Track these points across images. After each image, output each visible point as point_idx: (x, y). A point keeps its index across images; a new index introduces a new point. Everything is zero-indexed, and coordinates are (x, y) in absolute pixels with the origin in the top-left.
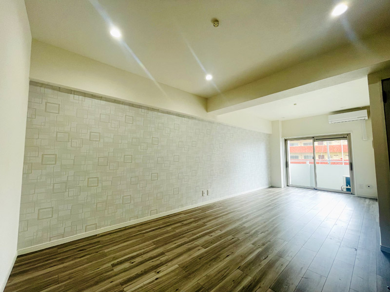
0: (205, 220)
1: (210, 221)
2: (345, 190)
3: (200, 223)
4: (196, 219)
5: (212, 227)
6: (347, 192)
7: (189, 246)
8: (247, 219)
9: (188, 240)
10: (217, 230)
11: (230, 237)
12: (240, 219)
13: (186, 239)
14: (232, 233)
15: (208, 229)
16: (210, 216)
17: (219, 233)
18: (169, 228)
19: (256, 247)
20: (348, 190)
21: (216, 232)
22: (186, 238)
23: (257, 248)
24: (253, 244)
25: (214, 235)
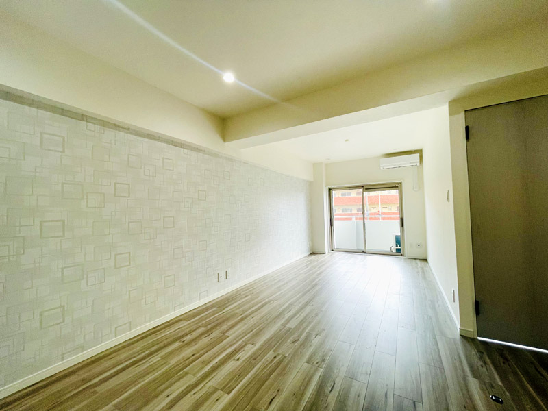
0: (224, 327)
1: (233, 326)
2: (394, 251)
3: (216, 333)
4: (209, 327)
5: (238, 338)
6: (397, 254)
7: (197, 396)
8: (291, 313)
9: (195, 379)
10: (246, 344)
11: (270, 355)
12: (280, 314)
13: (190, 380)
14: (273, 344)
15: (232, 345)
16: (233, 316)
17: (250, 350)
18: (156, 359)
19: (314, 367)
20: (398, 251)
21: (246, 348)
22: (190, 376)
23: (316, 370)
24: (308, 362)
25: (244, 355)
